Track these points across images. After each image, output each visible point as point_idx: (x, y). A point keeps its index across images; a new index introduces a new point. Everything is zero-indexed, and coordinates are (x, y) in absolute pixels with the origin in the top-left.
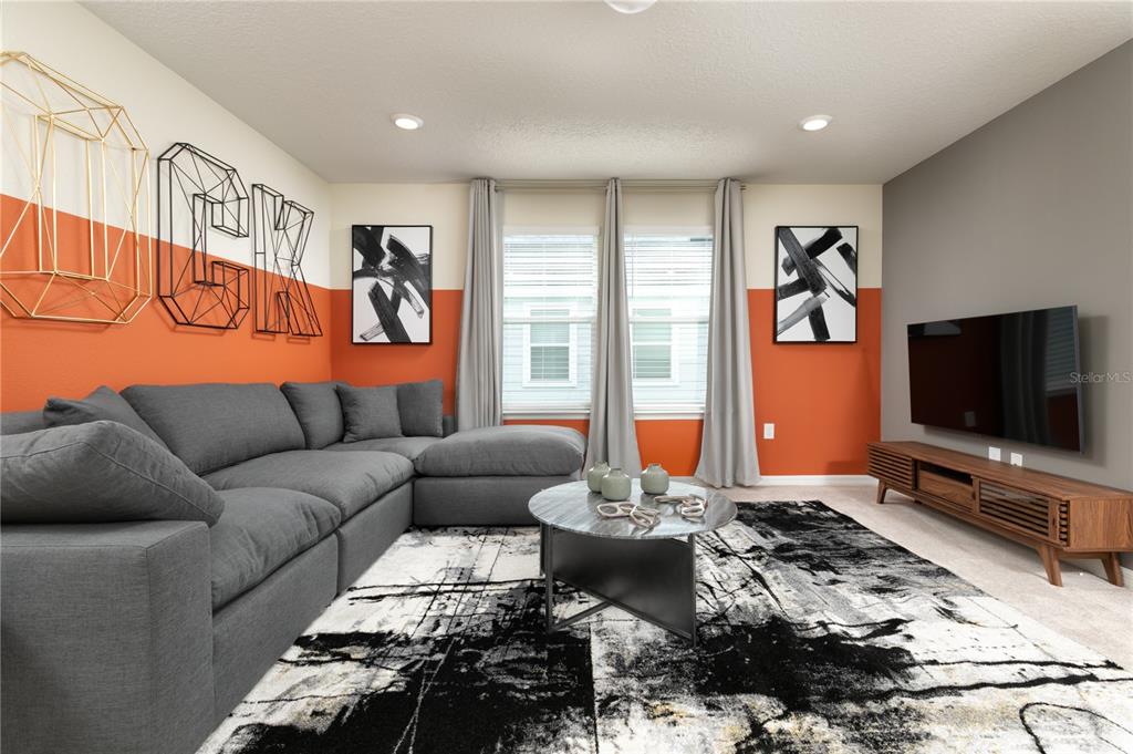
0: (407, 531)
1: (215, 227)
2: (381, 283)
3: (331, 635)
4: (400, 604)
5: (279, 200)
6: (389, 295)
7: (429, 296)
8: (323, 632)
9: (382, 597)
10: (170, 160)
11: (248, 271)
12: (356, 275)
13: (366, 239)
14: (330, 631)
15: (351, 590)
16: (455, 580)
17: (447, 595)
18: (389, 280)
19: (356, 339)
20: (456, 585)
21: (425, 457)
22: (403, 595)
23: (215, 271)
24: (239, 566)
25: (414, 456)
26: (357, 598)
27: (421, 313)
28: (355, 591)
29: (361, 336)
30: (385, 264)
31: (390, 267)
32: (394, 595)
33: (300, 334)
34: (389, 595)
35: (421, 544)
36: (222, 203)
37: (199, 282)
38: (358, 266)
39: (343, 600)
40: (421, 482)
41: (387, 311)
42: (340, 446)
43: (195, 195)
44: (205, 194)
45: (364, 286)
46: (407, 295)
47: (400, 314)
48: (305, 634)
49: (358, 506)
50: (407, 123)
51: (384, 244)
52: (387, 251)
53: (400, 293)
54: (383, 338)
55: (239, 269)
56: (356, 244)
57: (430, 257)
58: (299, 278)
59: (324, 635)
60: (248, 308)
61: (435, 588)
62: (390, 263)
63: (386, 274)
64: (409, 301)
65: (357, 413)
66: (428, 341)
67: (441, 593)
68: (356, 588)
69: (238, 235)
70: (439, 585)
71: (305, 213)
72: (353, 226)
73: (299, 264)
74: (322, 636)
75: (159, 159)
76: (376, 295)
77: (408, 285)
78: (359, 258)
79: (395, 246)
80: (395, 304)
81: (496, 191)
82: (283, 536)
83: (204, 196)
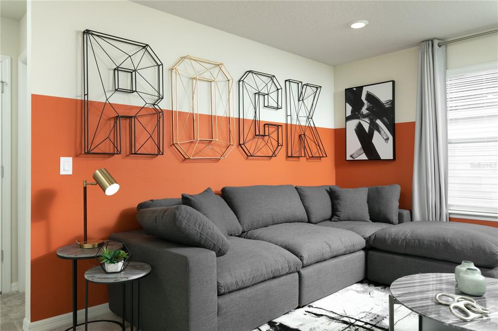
0: (361, 282)
1: (266, 107)
2: (362, 122)
3: (285, 326)
4: (328, 323)
5: (300, 84)
6: (367, 129)
7: (392, 127)
8: (282, 323)
9: (322, 315)
10: (243, 81)
11: (282, 126)
12: (348, 119)
13: (353, 96)
14: (285, 324)
15: (309, 306)
16: (368, 321)
17: (357, 327)
18: (367, 120)
19: (348, 158)
20: (366, 323)
21: (375, 236)
22: (333, 318)
23: (266, 128)
24: (235, 278)
25: (367, 235)
26: (309, 312)
27: (387, 139)
28: (311, 308)
29: (351, 156)
30: (364, 110)
31: (367, 112)
32: (328, 317)
33: (313, 157)
34: (326, 316)
35: (364, 292)
36: (268, 94)
37: (257, 135)
38: (349, 114)
39: (301, 311)
40: (371, 253)
41: (365, 139)
42: (329, 222)
43: (255, 94)
44: (259, 92)
45: (352, 125)
46: (378, 128)
47: (373, 141)
48: (274, 321)
49: (314, 260)
50: (358, 25)
51: (363, 98)
52: (365, 102)
53: (374, 127)
54: (364, 157)
55: (278, 126)
56: (348, 100)
57: (393, 102)
58: (313, 125)
59: (282, 324)
60: (282, 145)
61: (353, 321)
62: (367, 109)
63: (365, 116)
64: (379, 132)
65: (339, 204)
66: (392, 158)
67: (354, 326)
68: (312, 307)
69: (278, 108)
70: (356, 320)
71: (317, 88)
72: (346, 89)
73: (312, 118)
74: (281, 325)
75: (239, 81)
76: (359, 130)
77: (378, 122)
78: (349, 108)
79: (370, 97)
80: (371, 135)
81: (439, 46)
82: (264, 268)
83: (259, 93)
